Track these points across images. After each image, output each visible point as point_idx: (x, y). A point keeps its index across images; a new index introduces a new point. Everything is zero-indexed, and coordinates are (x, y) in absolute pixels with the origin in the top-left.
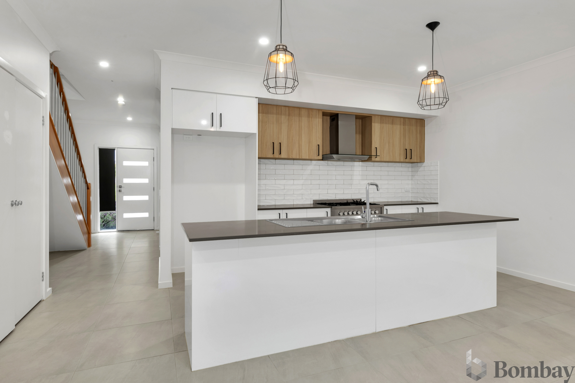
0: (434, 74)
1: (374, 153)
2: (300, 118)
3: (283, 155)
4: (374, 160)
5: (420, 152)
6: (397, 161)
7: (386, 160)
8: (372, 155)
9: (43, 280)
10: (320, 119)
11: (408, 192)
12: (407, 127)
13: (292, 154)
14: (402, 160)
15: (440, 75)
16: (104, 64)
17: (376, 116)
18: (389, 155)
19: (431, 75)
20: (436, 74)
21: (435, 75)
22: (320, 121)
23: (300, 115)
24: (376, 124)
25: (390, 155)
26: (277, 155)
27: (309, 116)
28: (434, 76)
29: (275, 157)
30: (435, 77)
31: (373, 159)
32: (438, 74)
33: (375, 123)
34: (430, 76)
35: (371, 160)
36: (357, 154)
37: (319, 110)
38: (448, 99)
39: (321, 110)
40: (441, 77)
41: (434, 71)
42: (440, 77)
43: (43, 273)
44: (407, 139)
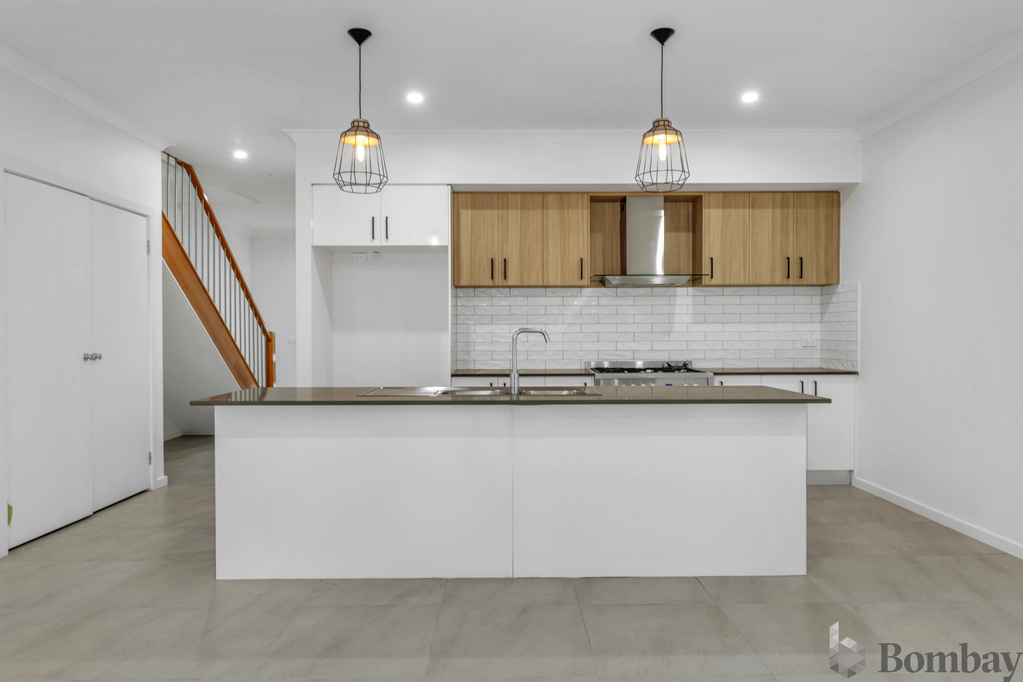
0: (664, 125)
1: (706, 269)
2: (545, 211)
3: (511, 281)
4: (707, 283)
5: (826, 263)
6: (765, 283)
7: (737, 283)
8: (703, 273)
9: (150, 463)
10: (585, 211)
11: (813, 348)
12: (791, 211)
13: (529, 278)
14: (778, 282)
15: (675, 130)
16: (241, 155)
17: (712, 194)
18: (744, 272)
19: (659, 128)
20: (669, 125)
21: (667, 127)
22: (585, 214)
23: (544, 207)
24: (712, 211)
25: (747, 271)
26: (499, 279)
27: (562, 208)
28: (666, 129)
29: (497, 284)
30: (667, 131)
31: (706, 280)
32: (670, 127)
33: (709, 208)
34: (657, 129)
35: (701, 283)
36: (681, 273)
37: (583, 193)
38: (689, 173)
39: (587, 193)
40: (677, 132)
41: (664, 121)
42: (674, 132)
43: (150, 454)
44: (791, 237)
